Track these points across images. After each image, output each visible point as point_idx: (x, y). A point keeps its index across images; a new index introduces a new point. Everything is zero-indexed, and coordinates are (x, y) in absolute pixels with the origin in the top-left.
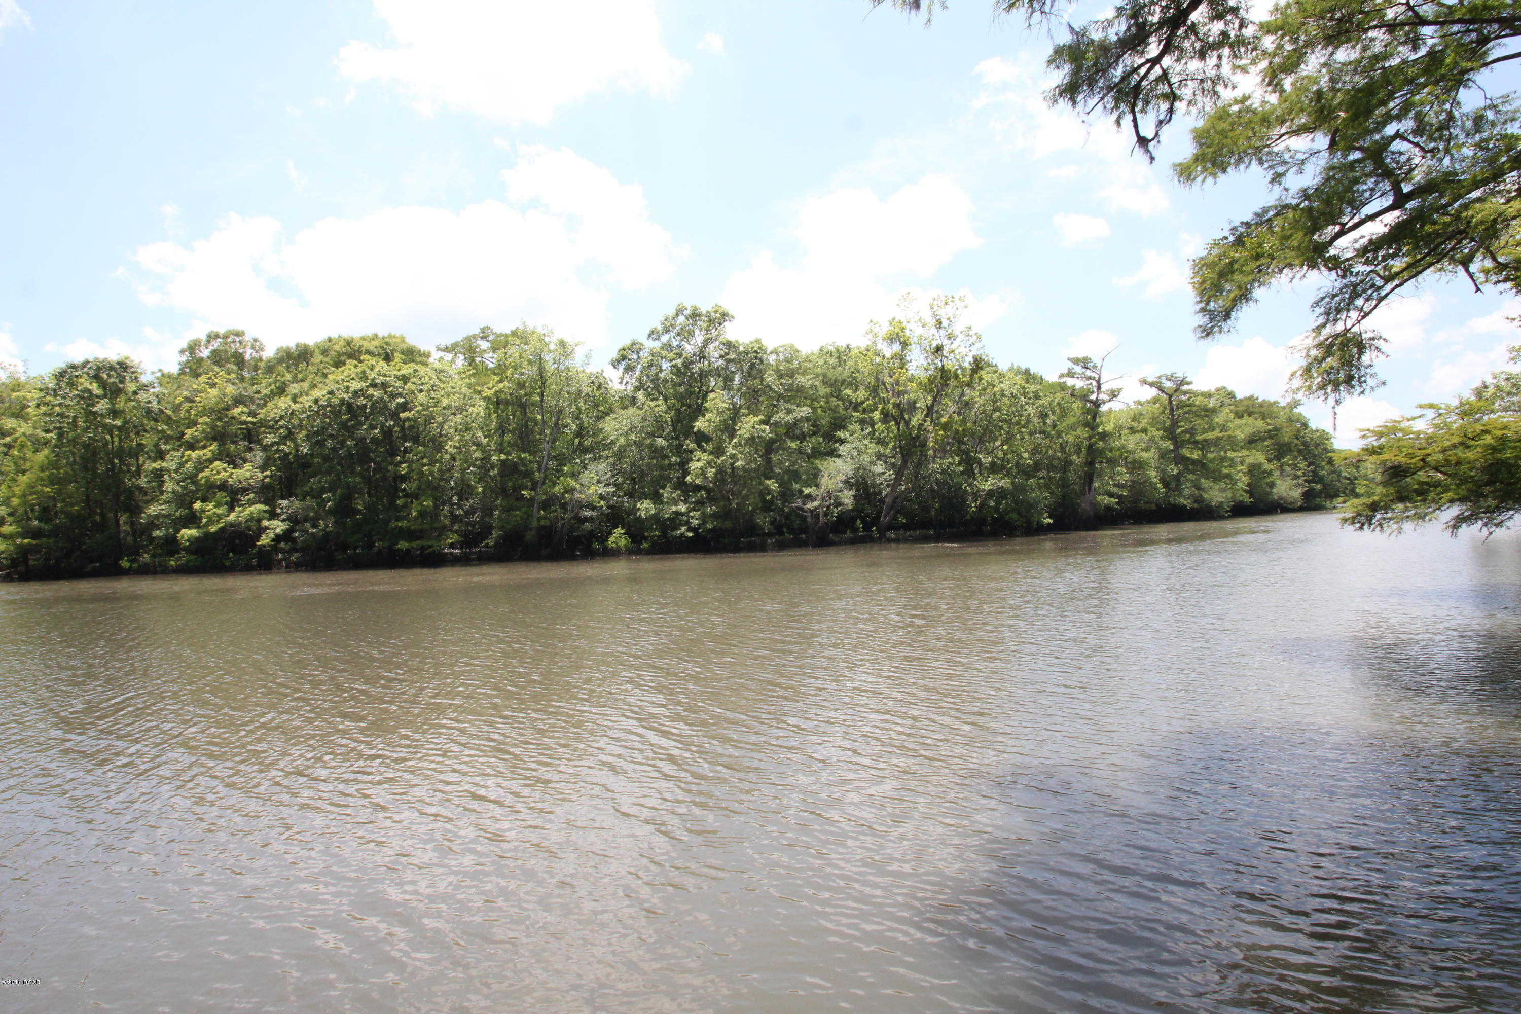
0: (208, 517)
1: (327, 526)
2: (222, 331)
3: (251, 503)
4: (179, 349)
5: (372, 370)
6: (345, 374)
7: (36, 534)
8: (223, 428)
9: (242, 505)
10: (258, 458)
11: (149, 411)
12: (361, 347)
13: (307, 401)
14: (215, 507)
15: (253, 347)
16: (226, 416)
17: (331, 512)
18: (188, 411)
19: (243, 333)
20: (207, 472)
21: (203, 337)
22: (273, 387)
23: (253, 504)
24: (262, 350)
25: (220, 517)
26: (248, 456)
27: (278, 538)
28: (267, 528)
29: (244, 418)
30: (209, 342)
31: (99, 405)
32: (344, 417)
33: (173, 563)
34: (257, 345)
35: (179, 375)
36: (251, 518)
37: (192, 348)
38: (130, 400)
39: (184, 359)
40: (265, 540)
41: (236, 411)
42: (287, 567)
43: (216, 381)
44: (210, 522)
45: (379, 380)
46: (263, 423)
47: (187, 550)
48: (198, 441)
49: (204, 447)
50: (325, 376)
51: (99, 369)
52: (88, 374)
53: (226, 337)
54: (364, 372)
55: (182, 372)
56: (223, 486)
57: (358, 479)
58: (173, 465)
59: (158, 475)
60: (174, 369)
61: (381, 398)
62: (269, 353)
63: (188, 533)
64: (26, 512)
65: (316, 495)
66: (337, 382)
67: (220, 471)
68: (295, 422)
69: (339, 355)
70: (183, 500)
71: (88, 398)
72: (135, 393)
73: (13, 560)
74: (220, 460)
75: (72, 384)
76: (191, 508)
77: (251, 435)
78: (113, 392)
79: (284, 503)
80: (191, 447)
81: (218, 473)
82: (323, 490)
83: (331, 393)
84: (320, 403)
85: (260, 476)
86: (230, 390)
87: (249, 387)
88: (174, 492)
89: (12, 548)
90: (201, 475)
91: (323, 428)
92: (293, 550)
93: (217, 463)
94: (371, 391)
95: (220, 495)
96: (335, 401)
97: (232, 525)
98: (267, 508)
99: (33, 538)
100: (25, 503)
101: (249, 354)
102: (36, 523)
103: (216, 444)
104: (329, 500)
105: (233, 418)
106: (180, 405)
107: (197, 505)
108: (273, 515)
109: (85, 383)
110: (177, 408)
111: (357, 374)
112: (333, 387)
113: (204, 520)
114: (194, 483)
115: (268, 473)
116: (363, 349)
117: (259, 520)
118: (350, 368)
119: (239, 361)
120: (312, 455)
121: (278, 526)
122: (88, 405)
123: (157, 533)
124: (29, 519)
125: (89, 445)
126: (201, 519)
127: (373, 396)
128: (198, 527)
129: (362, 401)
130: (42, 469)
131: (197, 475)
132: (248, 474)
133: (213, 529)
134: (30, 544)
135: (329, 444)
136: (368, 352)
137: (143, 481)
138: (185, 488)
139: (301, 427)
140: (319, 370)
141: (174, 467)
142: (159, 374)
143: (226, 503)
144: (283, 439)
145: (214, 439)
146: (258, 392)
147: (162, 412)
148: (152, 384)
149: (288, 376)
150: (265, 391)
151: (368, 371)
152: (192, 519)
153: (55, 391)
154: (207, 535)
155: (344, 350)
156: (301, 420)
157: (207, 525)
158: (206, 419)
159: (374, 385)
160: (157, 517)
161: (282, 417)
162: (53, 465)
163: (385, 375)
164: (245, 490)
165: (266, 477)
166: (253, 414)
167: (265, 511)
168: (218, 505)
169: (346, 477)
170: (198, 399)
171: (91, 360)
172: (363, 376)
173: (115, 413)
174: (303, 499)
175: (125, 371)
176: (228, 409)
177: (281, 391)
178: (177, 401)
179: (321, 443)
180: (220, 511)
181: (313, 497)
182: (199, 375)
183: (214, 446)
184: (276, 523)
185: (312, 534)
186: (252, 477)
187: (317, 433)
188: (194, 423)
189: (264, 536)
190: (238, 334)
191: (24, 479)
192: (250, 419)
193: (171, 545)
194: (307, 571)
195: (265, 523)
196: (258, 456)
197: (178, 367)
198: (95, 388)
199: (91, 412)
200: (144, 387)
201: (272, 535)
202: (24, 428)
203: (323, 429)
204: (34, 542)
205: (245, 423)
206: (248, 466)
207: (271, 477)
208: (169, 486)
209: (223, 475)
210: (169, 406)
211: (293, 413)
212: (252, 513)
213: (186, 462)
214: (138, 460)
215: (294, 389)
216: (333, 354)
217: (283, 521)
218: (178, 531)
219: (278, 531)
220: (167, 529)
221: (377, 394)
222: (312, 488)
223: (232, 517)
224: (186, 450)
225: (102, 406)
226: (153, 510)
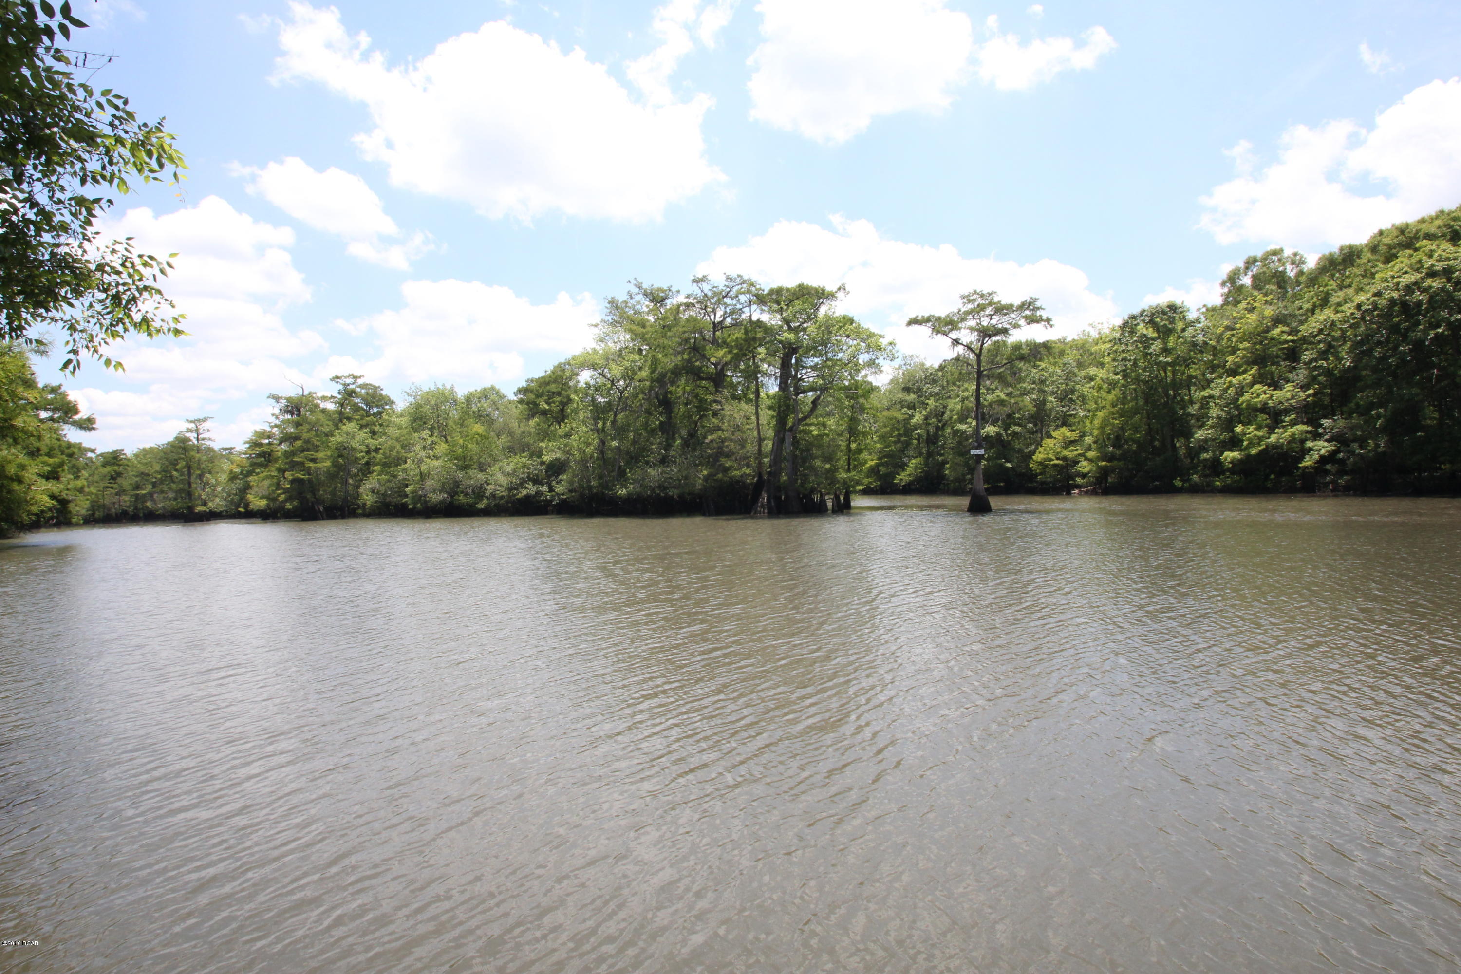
0: (1249, 439)
1: (1377, 446)
2: (1259, 254)
3: (1293, 423)
4: (1220, 281)
5: (1431, 256)
6: (1396, 269)
7: (1110, 458)
8: (1264, 350)
9: (1284, 427)
10: (1301, 376)
11: (1194, 345)
12: (1417, 232)
13: (1348, 309)
14: (1255, 429)
15: (1293, 263)
16: (1266, 338)
17: (1384, 429)
18: (1229, 339)
19: (1282, 250)
20: (1247, 396)
21: (1241, 265)
22: (1315, 300)
23: (1295, 424)
24: (1303, 263)
25: (1260, 439)
26: (1290, 376)
27: (1323, 460)
28: (1311, 449)
29: (1284, 337)
30: (1247, 268)
31: (1153, 347)
32: (1396, 319)
33: (1218, 483)
34: (1297, 261)
35: (1222, 306)
36: (1293, 439)
37: (1232, 278)
38: (1179, 337)
39: (1226, 290)
40: (1308, 462)
41: (1276, 332)
42: (1333, 491)
43: (1255, 304)
44: (1251, 444)
45: (1439, 267)
46: (1304, 339)
47: (1232, 471)
48: (1240, 366)
49: (1244, 372)
50: (1373, 275)
51: (1153, 314)
52: (1144, 321)
53: (1264, 259)
54: (1420, 261)
55: (1226, 303)
56: (1264, 409)
57: (1415, 390)
58: (1217, 392)
59: (1205, 403)
60: (1218, 301)
61: (1443, 289)
62: (1311, 263)
63: (1230, 455)
64: (1104, 440)
65: (1364, 411)
66: (1386, 280)
67: (1260, 394)
68: (1337, 334)
69: (1390, 247)
70: (1228, 424)
71: (1145, 341)
72: (1183, 330)
73: (1097, 478)
74: (1260, 383)
75: (1132, 332)
76: (1233, 431)
77: (1293, 354)
78: (1165, 332)
79: (1327, 422)
80: (1234, 373)
81: (1258, 396)
82: (1372, 406)
83: (1378, 294)
84: (1363, 308)
85: (1302, 395)
86: (1269, 311)
87: (1289, 304)
88: (1219, 417)
89: (1094, 469)
90: (1241, 400)
91: (1367, 336)
92: (1341, 473)
93: (1256, 387)
94: (1428, 282)
95: (1262, 417)
96: (1383, 302)
97: (1275, 446)
98: (1310, 428)
99: (1108, 461)
100: (1103, 433)
101: (1291, 272)
102: (1111, 449)
103: (1256, 368)
104: (1379, 416)
105: (1272, 339)
106: (1222, 334)
107: (1239, 429)
108: (1316, 436)
109: (1142, 328)
110: (1219, 338)
111: (1411, 266)
112: (1379, 286)
113: (1245, 443)
114: (1237, 407)
115: (1311, 391)
116: (1421, 234)
117: (1303, 441)
118: (1404, 260)
119: (1281, 279)
120: (1355, 367)
121: (1323, 447)
122: (1145, 348)
123: (1204, 456)
124: (1106, 446)
125: (1148, 382)
126: (1242, 441)
127: (1430, 287)
128: (1241, 450)
129: (1418, 296)
130: (1114, 405)
131: (1238, 400)
132: (1289, 395)
133: (1254, 451)
134: (1106, 466)
135: (1377, 353)
136: (1429, 236)
137: (1193, 409)
138: (1228, 413)
139: (1344, 338)
140: (1365, 271)
141: (1218, 394)
142: (1204, 310)
143: (1267, 426)
144: (1323, 355)
145: (1254, 363)
146: (1301, 308)
147: (1205, 343)
148: (1198, 320)
149: (1333, 285)
150: (1307, 306)
151: (1424, 259)
152: (1234, 443)
153: (1120, 340)
154: (1249, 456)
155: (1396, 241)
156: (1343, 331)
157: (1248, 447)
158: (1246, 345)
159: (1432, 274)
160: (1206, 441)
161: (1320, 331)
162: (1123, 400)
163: (1448, 259)
164: (1287, 412)
165: (1308, 396)
166: (1294, 331)
167: (1307, 432)
168: (1259, 428)
169: (1399, 389)
170: (1238, 326)
171: (1146, 308)
172: (1418, 267)
173: (1166, 351)
174: (1350, 417)
175: (1175, 312)
176: (1267, 331)
177: (1324, 302)
178: (1218, 331)
179: (1369, 353)
180: (1260, 434)
181: (1361, 414)
182: (1239, 302)
183: (1254, 370)
184: (1321, 443)
185: (1359, 454)
186: (1293, 397)
187: (1361, 343)
188: (1234, 351)
189: (1307, 458)
190: (1275, 253)
191: (1100, 414)
192: (1290, 338)
193: (1216, 467)
194: (1356, 495)
195: (1309, 444)
196: (1302, 374)
197: (1221, 298)
198: (1151, 333)
199: (1147, 354)
200: (1191, 324)
201: (1316, 457)
202: (1101, 373)
203: (1367, 338)
204: (1109, 464)
205: (1286, 342)
206: (1289, 387)
207: (1314, 395)
208: (1214, 412)
209: (1263, 397)
210: (1213, 337)
211: (1333, 323)
212: (1293, 434)
213: (1228, 388)
214: (1190, 391)
215: (1335, 299)
216: (1382, 249)
217: (1328, 441)
218: (1222, 454)
219: (1323, 452)
220: (1214, 452)
221: (1435, 284)
222: (1357, 405)
223: (1273, 439)
224: (1228, 377)
225: (1156, 347)
226: (1200, 434)
